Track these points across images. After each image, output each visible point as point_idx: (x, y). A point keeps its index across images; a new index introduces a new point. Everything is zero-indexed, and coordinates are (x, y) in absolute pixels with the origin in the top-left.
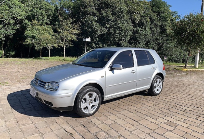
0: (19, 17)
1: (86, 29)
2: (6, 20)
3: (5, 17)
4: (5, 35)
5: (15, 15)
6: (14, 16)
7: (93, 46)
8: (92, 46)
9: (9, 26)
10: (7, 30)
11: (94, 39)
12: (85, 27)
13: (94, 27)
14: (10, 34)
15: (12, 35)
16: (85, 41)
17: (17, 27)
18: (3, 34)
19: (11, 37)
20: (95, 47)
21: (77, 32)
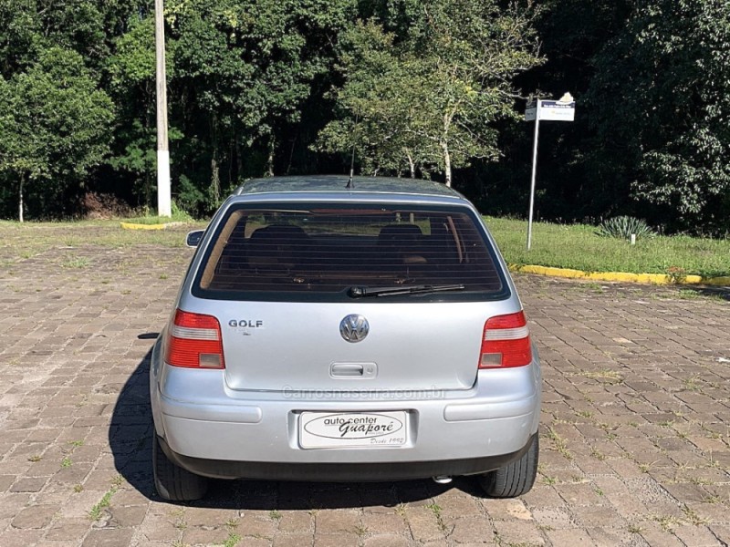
0: (320, 17)
1: (650, 41)
2: (268, 36)
3: (263, 21)
4: (270, 110)
5: (303, 6)
6: (299, 15)
7: (706, 152)
8: (696, 147)
9: (281, 64)
10: (273, 88)
11: (712, 102)
12: (647, 30)
13: (706, 23)
14: (289, 102)
15: (298, 107)
16: (533, 123)
17: (316, 68)
18: (260, 108)
19: (296, 117)
20: (717, 153)
21: (512, 60)
